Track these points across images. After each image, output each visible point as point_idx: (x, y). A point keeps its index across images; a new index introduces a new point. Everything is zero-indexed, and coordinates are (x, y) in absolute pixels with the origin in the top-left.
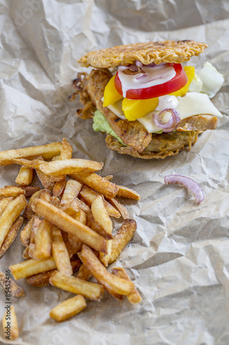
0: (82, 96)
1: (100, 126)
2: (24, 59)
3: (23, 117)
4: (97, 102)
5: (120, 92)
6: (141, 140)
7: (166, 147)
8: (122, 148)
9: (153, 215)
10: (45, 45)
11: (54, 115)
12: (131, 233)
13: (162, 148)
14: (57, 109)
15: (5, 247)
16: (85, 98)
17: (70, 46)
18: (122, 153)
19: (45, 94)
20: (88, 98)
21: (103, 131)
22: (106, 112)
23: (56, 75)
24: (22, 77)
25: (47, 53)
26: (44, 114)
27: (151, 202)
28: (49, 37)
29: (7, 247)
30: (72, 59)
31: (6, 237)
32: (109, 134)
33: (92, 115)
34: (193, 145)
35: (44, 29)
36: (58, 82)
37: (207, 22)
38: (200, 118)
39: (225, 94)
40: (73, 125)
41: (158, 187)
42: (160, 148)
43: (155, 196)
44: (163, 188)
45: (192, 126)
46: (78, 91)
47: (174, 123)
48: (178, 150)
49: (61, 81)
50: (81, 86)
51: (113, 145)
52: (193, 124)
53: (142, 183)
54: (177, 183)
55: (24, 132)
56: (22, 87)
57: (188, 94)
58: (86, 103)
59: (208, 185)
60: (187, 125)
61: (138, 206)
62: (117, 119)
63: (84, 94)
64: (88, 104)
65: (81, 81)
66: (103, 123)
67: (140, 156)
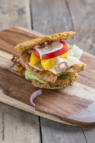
0: (17, 65)
1: (29, 76)
4: (26, 66)
5: (39, 57)
6: (52, 78)
7: (62, 83)
8: (42, 85)
13: (60, 84)
16: (19, 66)
18: (41, 87)
20: (20, 66)
22: (32, 69)
33: (23, 73)
38: (77, 66)
45: (74, 70)
46: (15, 64)
47: (67, 67)
48: (68, 84)
50: (16, 61)
51: (37, 84)
57: (68, 57)
58: (20, 68)
60: (71, 69)
62: (38, 71)
63: (18, 64)
64: (21, 69)
65: (15, 59)
66: (31, 75)
67: (50, 88)
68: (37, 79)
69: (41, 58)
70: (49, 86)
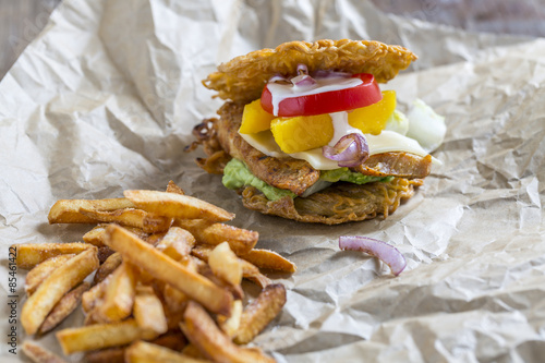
0: (208, 145)
1: (234, 176)
2: (117, 94)
3: (106, 164)
4: (231, 143)
5: (269, 109)
6: (300, 179)
7: (343, 208)
8: (269, 204)
9: (317, 289)
10: (151, 71)
11: (159, 174)
12: (276, 306)
13: (339, 209)
14: (165, 166)
15: (54, 318)
16: (212, 147)
17: (192, 78)
18: (268, 211)
19: (146, 140)
20: (218, 147)
21: (238, 184)
23: (167, 116)
24: (110, 115)
25: (153, 84)
26: (143, 169)
27: (315, 275)
28: (160, 60)
29: (58, 320)
30: (195, 99)
31: (57, 305)
32: (249, 185)
33: (221, 168)
34: (391, 213)
35: (152, 49)
36: (169, 125)
37: (421, 69)
38: (402, 156)
39: (448, 153)
40: (190, 185)
41: (329, 255)
42: (334, 209)
43: (322, 268)
44: (337, 257)
45: (389, 167)
46: (202, 140)
47: (357, 152)
48: (365, 215)
49: (174, 126)
50: (207, 134)
51: (254, 201)
52: (390, 165)
53: (300, 252)
54: (360, 250)
55: (106, 182)
56: (108, 128)
58: (213, 152)
59: (415, 258)
60: (380, 165)
61: (293, 280)
62: (262, 157)
63: (211, 142)
64: (217, 154)
65: (207, 128)
66: (238, 171)
67: (298, 216)
68: (256, 183)
69: (275, 113)
70: (293, 207)
